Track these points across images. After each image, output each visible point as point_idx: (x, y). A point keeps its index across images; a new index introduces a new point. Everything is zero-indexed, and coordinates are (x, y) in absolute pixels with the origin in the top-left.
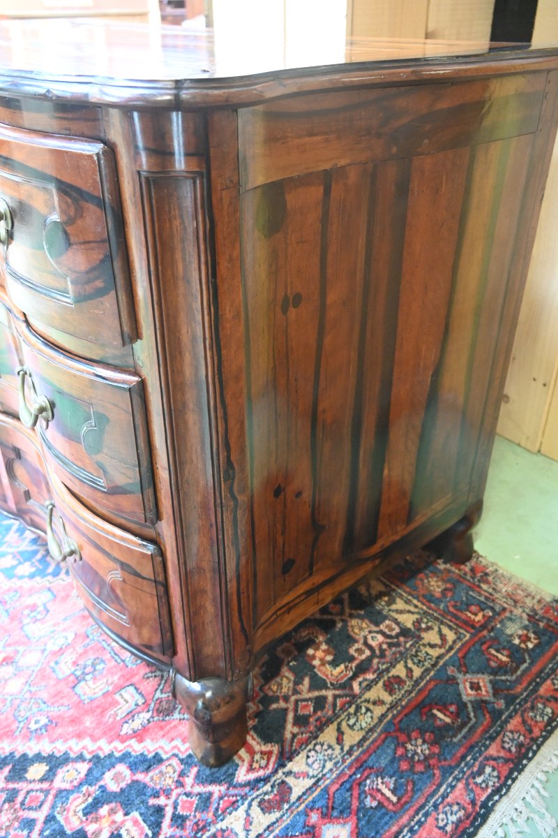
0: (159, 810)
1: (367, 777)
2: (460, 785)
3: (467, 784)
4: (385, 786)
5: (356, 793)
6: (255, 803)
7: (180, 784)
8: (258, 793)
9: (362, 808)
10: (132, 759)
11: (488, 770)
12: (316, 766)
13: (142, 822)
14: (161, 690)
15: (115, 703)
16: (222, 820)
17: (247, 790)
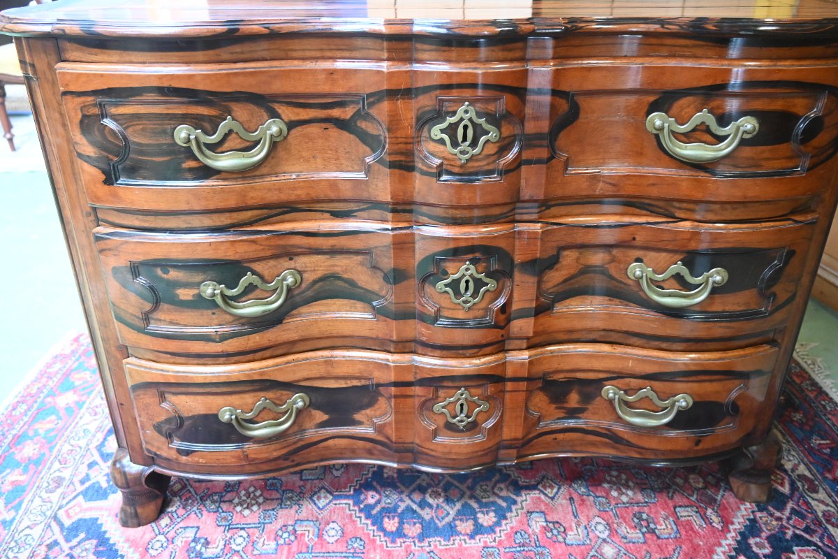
0: (795, 536)
1: (809, 444)
2: (830, 416)
3: (830, 414)
4: (816, 441)
5: (817, 453)
6: (809, 494)
7: (779, 519)
8: (801, 488)
9: (831, 456)
10: (747, 532)
11: (823, 403)
12: (791, 458)
13: (803, 548)
14: (689, 495)
15: (689, 523)
16: (816, 512)
17: (797, 493)
